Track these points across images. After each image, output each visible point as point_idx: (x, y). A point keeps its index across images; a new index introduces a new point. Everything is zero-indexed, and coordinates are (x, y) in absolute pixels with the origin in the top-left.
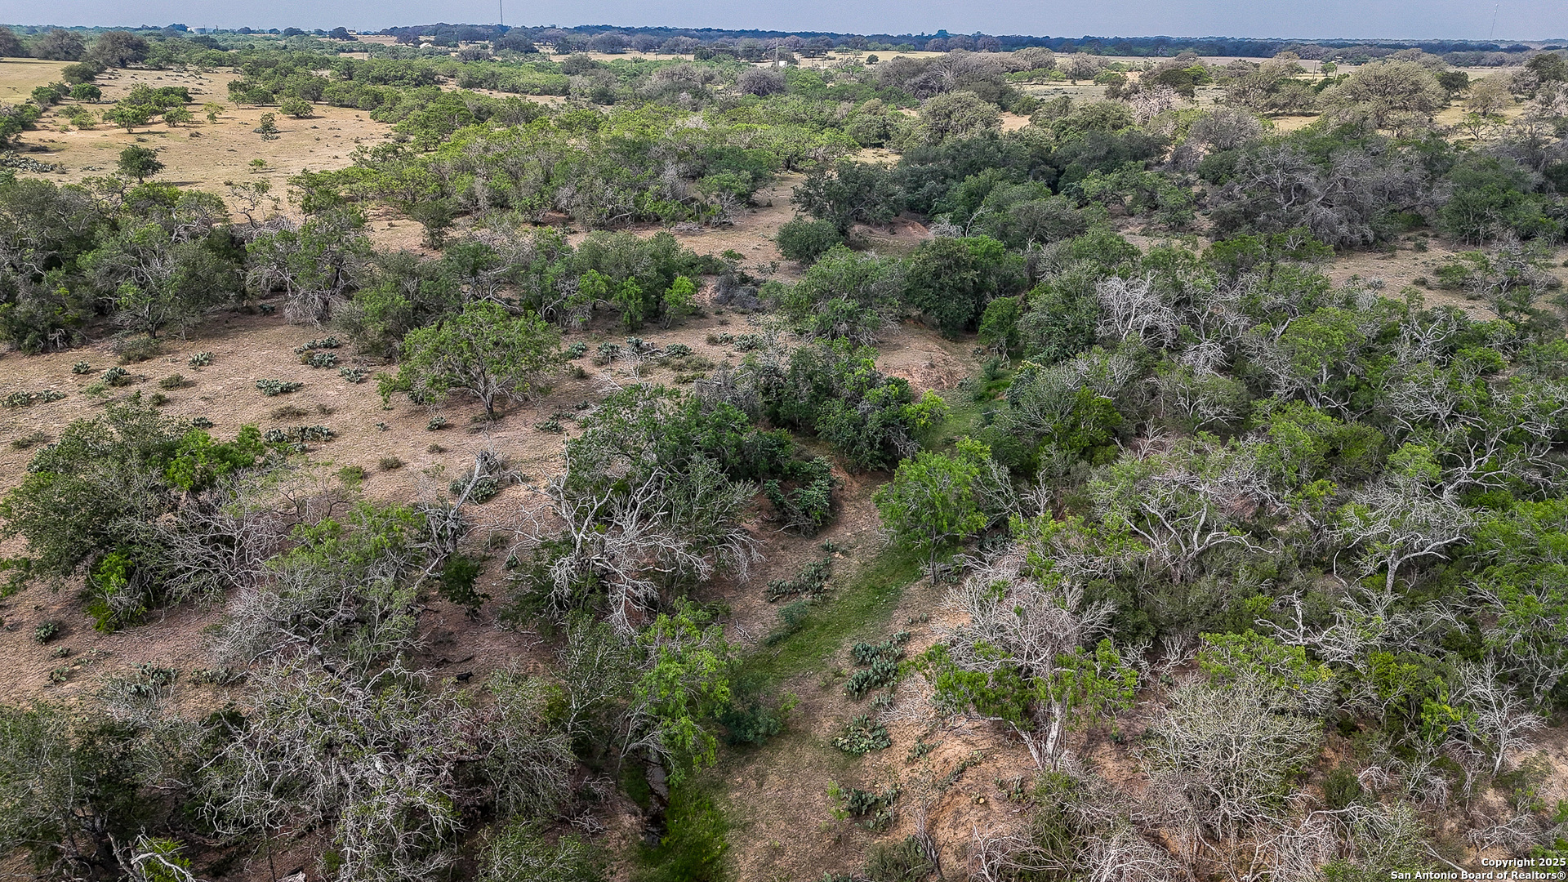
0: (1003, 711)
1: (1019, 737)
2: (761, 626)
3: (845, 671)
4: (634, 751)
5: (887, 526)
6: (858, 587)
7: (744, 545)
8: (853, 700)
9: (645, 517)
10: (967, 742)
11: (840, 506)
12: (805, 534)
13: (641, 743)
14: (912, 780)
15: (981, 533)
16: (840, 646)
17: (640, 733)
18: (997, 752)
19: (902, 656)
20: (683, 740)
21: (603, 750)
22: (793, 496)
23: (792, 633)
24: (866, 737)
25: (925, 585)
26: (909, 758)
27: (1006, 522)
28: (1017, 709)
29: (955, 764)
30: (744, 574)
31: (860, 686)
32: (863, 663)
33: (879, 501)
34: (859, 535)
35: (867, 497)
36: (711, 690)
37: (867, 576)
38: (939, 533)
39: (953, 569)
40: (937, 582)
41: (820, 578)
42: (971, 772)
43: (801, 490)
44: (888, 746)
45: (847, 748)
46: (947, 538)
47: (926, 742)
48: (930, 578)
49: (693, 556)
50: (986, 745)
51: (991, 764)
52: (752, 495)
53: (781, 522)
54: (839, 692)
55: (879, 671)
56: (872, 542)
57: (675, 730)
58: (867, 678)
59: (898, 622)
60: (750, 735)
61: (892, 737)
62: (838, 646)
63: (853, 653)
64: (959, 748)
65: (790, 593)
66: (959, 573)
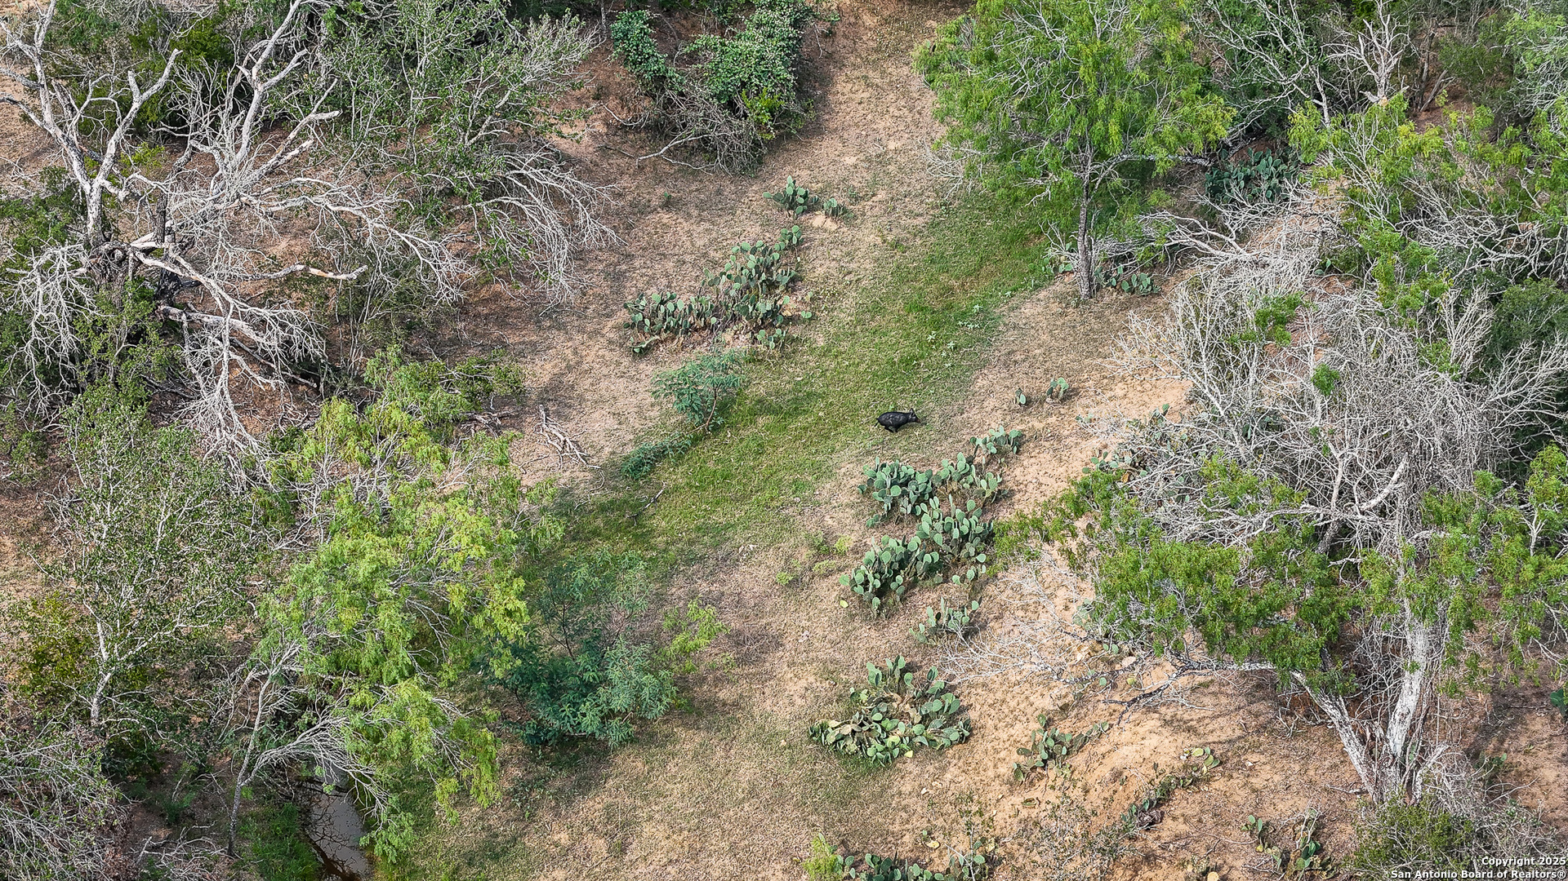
0: (1275, 647)
1: (1312, 710)
2: (612, 423)
3: (846, 541)
4: (275, 769)
5: (958, 139)
6: (877, 309)
7: (556, 198)
8: (867, 618)
9: (274, 125)
10: (1173, 724)
11: (826, 81)
12: (728, 162)
13: (291, 747)
14: (1029, 827)
15: (1217, 151)
16: (830, 474)
17: (285, 722)
18: (1255, 748)
19: (1001, 497)
20: (406, 740)
21: (188, 767)
22: (693, 58)
23: (696, 440)
24: (903, 716)
25: (1061, 298)
26: (1019, 770)
27: (1282, 120)
28: (1312, 639)
29: (1140, 784)
30: (560, 282)
31: (885, 585)
32: (891, 516)
33: (932, 67)
34: (882, 160)
35: (898, 53)
36: (476, 606)
37: (903, 276)
38: (1101, 155)
39: (1140, 252)
40: (1095, 290)
41: (772, 285)
42: (1184, 804)
43: (715, 39)
44: (963, 739)
45: (852, 746)
46: (1123, 169)
47: (1064, 728)
48: (1074, 281)
49: (417, 237)
50: (1226, 729)
51: (1238, 779)
52: (577, 56)
53: (659, 130)
54: (831, 594)
55: (939, 538)
56: (916, 184)
57: (381, 714)
58: (904, 561)
59: (991, 403)
60: (590, 721)
61: (973, 715)
62: (822, 472)
63: (866, 491)
64: (1153, 741)
65: (690, 330)
66: (1155, 265)
